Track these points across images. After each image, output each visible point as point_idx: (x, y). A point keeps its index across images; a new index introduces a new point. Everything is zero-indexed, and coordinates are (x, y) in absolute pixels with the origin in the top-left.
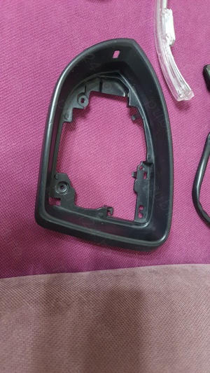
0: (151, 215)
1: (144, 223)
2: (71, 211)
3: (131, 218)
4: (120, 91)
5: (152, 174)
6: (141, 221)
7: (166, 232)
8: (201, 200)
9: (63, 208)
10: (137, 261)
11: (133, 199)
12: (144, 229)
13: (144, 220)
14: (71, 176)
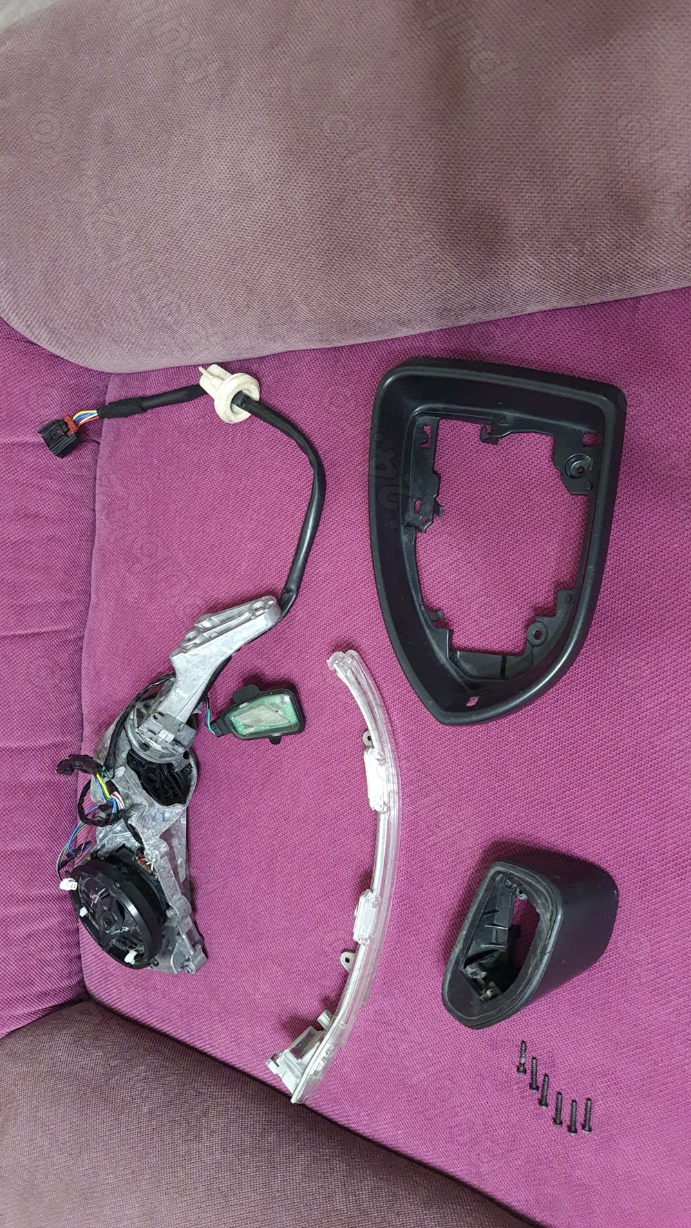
0: (406, 430)
1: (421, 414)
2: (562, 423)
3: (445, 425)
4: (466, 662)
5: (405, 510)
6: (426, 419)
7: (382, 394)
8: (311, 472)
9: (578, 428)
10: (435, 343)
11: (443, 462)
12: (422, 403)
13: (421, 420)
14: (563, 495)
